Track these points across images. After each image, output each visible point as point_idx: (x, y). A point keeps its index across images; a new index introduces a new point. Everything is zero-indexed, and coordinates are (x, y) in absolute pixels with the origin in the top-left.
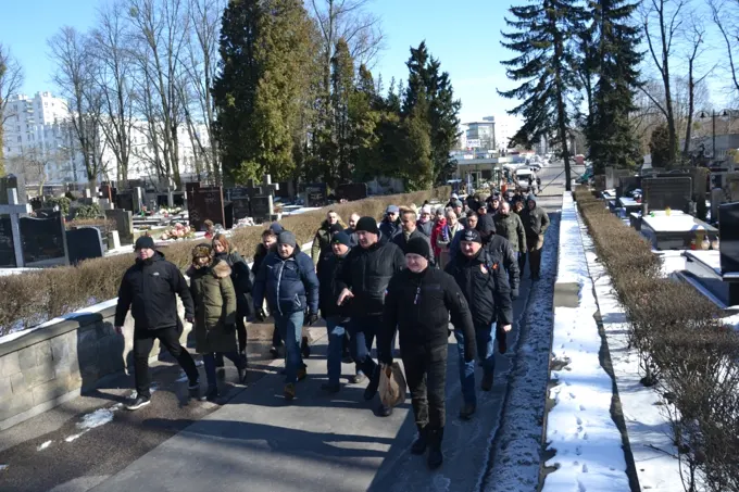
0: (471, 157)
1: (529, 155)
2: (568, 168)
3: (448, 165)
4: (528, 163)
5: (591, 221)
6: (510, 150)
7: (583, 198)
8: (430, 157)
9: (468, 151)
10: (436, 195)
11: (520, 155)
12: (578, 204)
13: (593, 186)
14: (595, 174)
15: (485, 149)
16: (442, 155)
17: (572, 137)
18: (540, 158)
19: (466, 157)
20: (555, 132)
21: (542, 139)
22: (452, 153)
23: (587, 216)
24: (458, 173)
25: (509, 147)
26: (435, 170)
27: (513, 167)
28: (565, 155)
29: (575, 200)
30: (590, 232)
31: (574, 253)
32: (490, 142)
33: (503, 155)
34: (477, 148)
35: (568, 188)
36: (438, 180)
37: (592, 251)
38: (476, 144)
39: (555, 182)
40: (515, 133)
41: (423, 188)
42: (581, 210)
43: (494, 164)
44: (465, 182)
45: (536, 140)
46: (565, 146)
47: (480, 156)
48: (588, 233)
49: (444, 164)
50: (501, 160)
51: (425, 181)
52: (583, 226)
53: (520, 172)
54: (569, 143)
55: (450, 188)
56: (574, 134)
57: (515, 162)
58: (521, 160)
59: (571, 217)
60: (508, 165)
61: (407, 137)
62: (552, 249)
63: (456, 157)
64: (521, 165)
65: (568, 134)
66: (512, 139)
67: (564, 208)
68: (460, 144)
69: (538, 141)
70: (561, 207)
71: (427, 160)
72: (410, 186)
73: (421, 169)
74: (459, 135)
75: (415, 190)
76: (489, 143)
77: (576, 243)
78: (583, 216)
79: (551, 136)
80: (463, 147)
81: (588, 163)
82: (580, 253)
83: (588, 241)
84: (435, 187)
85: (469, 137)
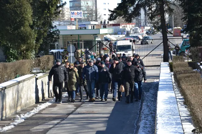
0: (74, 28)
1: (129, 27)
2: (165, 40)
3: (51, 35)
4: (128, 34)
5: (188, 92)
6: (111, 22)
7: (180, 69)
8: (32, 27)
9: (71, 22)
10: (38, 64)
11: (121, 27)
12: (175, 75)
13: (190, 57)
14: (192, 45)
15: (88, 20)
16: (44, 24)
17: (170, 11)
18: (139, 30)
19: (69, 28)
20: (155, 5)
21: (142, 11)
22: (55, 23)
23: (183, 87)
24: (60, 43)
25: (110, 19)
26: (37, 40)
27: (113, 38)
28: (163, 28)
29: (171, 70)
30: (187, 103)
31: (171, 124)
32: (93, 14)
33: (105, 27)
34: (80, 20)
35: (166, 59)
36: (41, 49)
37: (189, 121)
38: (78, 15)
39: (153, 53)
40: (116, 6)
41: (25, 57)
42: (177, 81)
43: (96, 35)
44: (67, 52)
45: (136, 13)
46: (163, 19)
47: (83, 27)
48: (185, 103)
49: (46, 34)
50: (103, 31)
51: (27, 50)
52: (179, 96)
53: (120, 43)
54: (167, 16)
55: (52, 57)
56: (172, 7)
57: (115, 33)
58: (122, 32)
59: (168, 88)
60: (108, 36)
61: (8, 5)
62: (150, 118)
63: (58, 28)
64: (121, 36)
65: (166, 8)
66: (113, 12)
67: (161, 78)
68: (63, 14)
69: (139, 14)
70: (158, 77)
71: (28, 29)
72: (12, 54)
73: (24, 39)
74: (62, 6)
75: (17, 59)
76: (91, 14)
77: (173, 113)
78: (179, 86)
79: (150, 9)
80: (66, 18)
81: (185, 36)
82: (177, 124)
83: (184, 111)
84: (37, 56)
85: (72, 8)
